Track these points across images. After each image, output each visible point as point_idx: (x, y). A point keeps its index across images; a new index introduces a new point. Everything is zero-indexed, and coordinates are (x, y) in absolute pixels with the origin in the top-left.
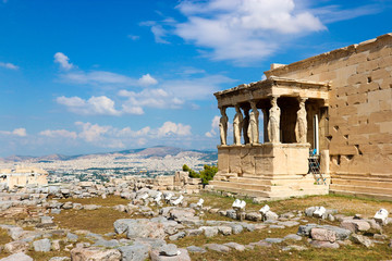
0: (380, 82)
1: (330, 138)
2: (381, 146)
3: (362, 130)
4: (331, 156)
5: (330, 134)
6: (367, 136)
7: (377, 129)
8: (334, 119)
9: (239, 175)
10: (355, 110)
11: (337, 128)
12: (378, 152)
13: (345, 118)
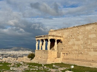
0: (73, 37)
3: (70, 48)
5: (63, 48)
7: (72, 48)
8: (64, 45)
10: (68, 43)
12: (72, 53)
13: (66, 45)
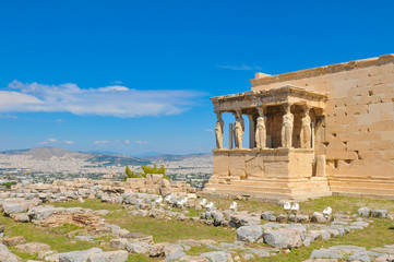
0: (382, 96)
1: (327, 144)
2: (382, 152)
3: (363, 137)
4: (327, 161)
5: (327, 140)
6: (367, 143)
7: (378, 137)
8: (331, 127)
9: (242, 178)
10: (355, 119)
11: (335, 135)
12: (378, 157)
13: (344, 126)
